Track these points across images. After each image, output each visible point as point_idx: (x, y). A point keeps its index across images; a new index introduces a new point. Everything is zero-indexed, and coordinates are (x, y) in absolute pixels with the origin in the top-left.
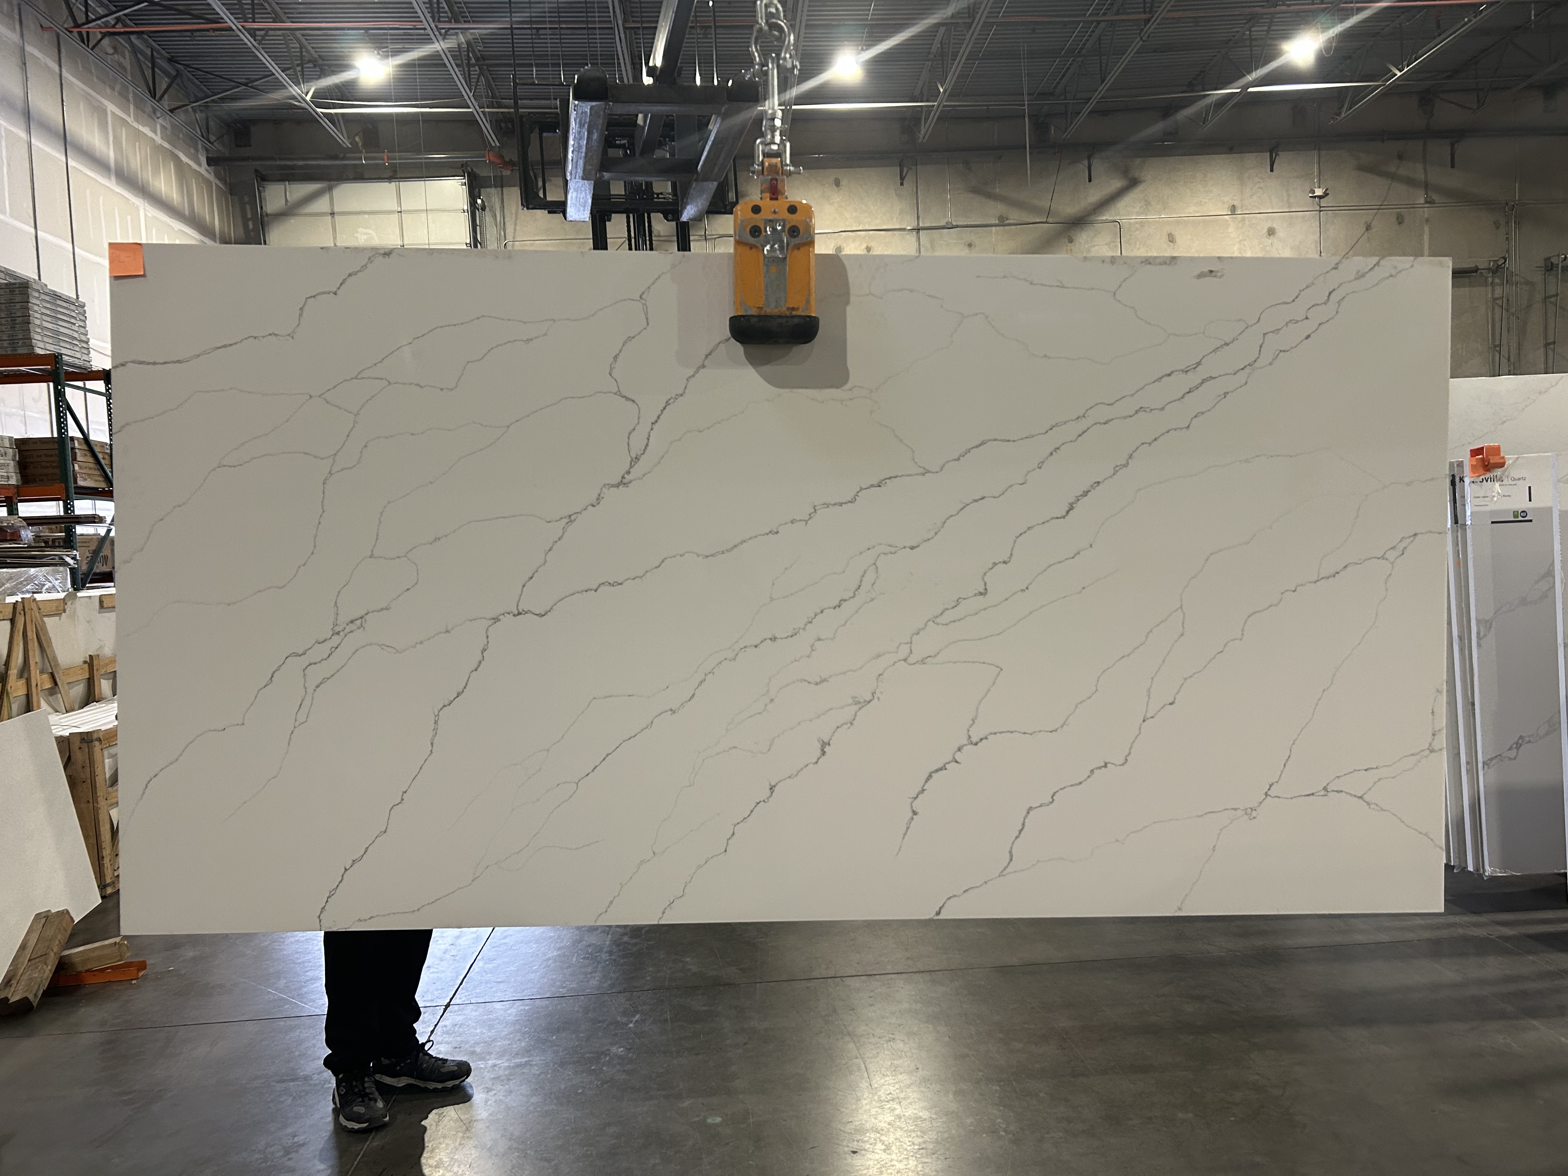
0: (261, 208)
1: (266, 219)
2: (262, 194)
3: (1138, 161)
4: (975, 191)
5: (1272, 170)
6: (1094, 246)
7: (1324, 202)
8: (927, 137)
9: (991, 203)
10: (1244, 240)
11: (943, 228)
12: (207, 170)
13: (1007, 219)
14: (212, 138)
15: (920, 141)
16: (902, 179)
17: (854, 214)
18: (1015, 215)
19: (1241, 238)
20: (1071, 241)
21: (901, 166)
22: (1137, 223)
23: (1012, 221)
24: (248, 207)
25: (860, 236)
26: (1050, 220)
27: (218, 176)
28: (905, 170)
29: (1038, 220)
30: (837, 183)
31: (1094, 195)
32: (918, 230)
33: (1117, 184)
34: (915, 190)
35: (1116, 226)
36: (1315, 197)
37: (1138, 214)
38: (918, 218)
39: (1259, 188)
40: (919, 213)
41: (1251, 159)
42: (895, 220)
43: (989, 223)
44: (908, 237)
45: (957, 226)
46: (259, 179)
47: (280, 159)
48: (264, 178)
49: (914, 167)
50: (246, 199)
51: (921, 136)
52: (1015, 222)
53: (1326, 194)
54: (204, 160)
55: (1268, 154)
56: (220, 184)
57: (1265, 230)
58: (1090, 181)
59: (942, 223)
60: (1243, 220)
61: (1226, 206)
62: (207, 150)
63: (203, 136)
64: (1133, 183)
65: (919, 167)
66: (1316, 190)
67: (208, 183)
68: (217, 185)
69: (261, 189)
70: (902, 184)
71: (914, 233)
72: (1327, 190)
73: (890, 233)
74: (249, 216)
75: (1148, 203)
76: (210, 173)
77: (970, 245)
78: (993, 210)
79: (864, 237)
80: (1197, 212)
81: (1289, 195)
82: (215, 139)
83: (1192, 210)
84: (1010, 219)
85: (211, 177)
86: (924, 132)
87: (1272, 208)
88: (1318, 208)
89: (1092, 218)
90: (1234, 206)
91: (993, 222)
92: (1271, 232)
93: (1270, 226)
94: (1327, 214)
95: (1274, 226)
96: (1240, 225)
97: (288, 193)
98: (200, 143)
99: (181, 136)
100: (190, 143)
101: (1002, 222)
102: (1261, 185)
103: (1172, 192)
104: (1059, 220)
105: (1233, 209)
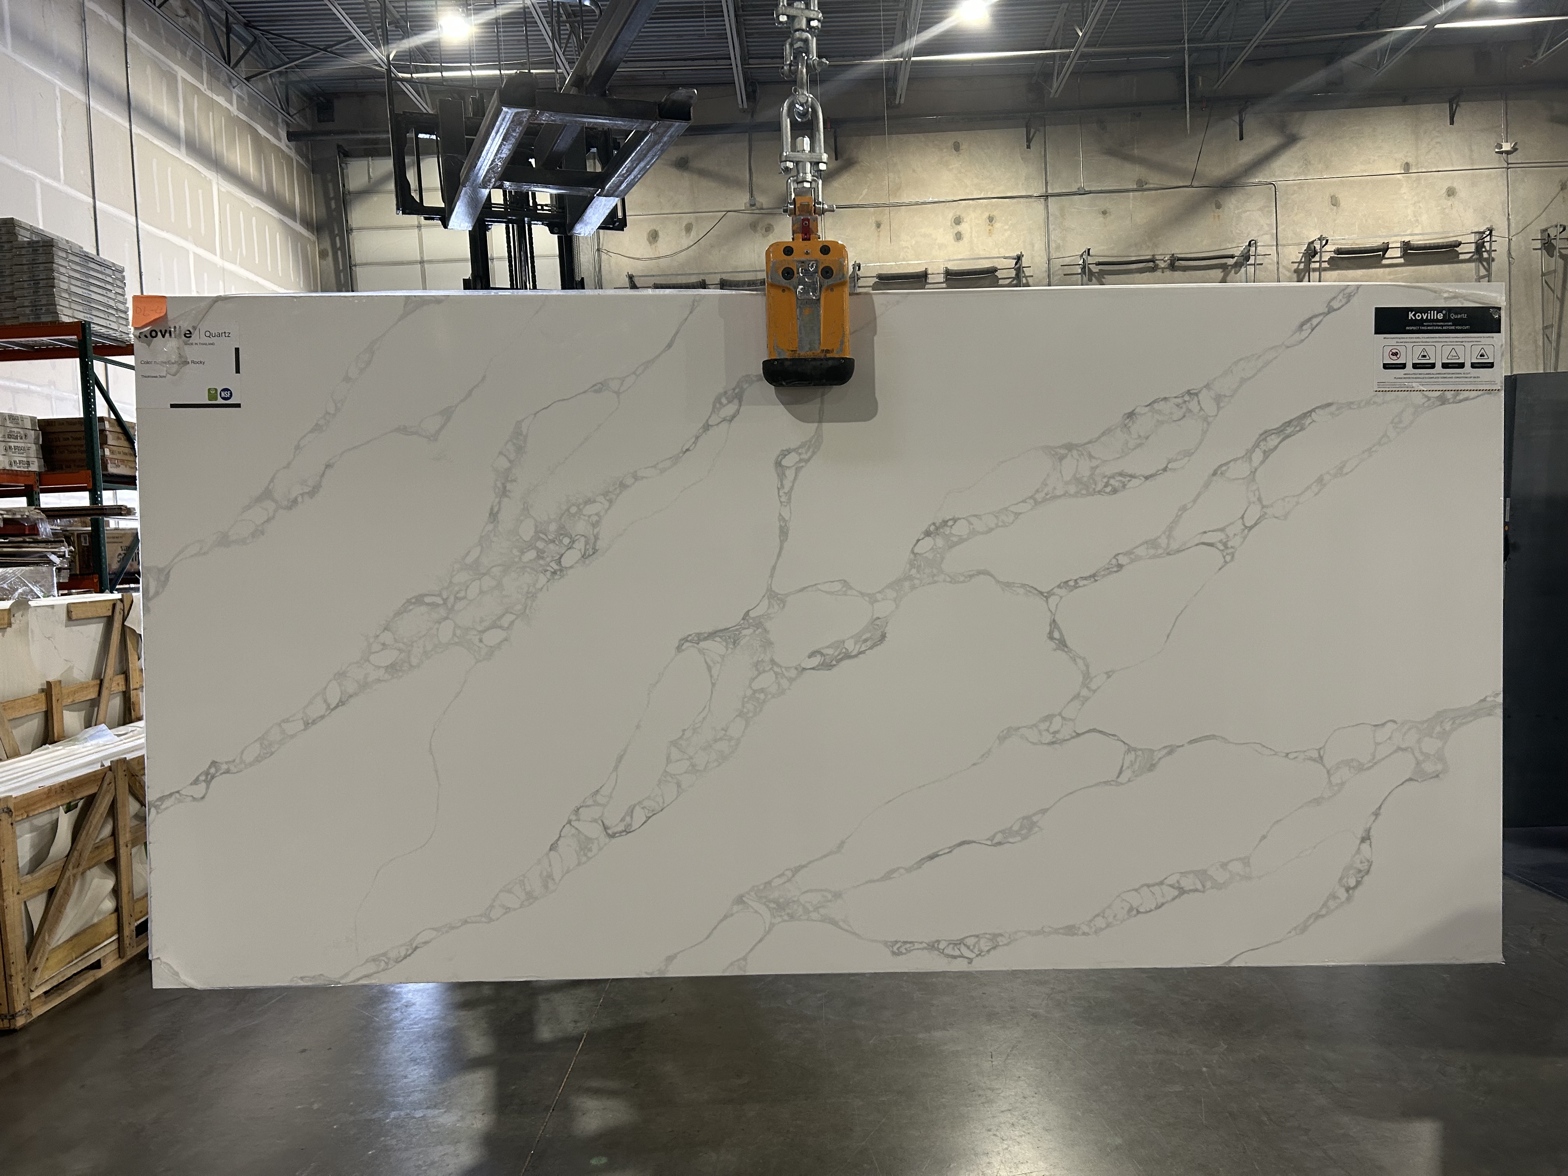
0: (344, 186)
1: (348, 197)
2: (345, 171)
3: (1297, 115)
4: (1111, 152)
5: (1452, 123)
6: (1246, 211)
7: (1512, 158)
8: (1059, 91)
9: (1128, 166)
10: (1419, 202)
11: (1074, 194)
12: (287, 146)
13: (1146, 184)
14: (292, 111)
15: (1051, 96)
16: (1029, 141)
17: (976, 181)
18: (1155, 179)
19: (1416, 198)
20: (1219, 206)
21: (1028, 127)
22: (1295, 185)
23: (1151, 186)
24: (330, 185)
25: (982, 204)
26: (1195, 184)
27: (299, 152)
28: (1032, 131)
29: (1181, 184)
30: (957, 147)
31: (1245, 155)
32: (1046, 197)
33: (1272, 141)
34: (1043, 153)
35: (1270, 189)
36: (1502, 153)
37: (1296, 174)
38: (1046, 183)
39: (1437, 143)
40: (1048, 179)
41: (1428, 111)
42: (1020, 185)
43: (1126, 187)
44: (1035, 204)
45: (1090, 192)
46: (341, 155)
47: (363, 132)
48: (346, 154)
49: (1042, 128)
50: (329, 177)
51: (1053, 91)
52: (1156, 186)
53: (1514, 149)
54: (283, 134)
55: (1448, 105)
56: (302, 162)
57: (1444, 190)
58: (1241, 138)
59: (1074, 189)
60: (1418, 180)
61: (1399, 164)
62: (288, 125)
63: (282, 109)
64: (1291, 140)
65: (1047, 127)
66: (1504, 144)
67: (289, 159)
68: (298, 162)
69: (343, 165)
70: (1028, 147)
71: (1042, 200)
72: (1516, 144)
73: (1015, 200)
74: (332, 195)
75: (1307, 162)
76: (290, 149)
77: (1104, 213)
78: (1131, 173)
79: (986, 206)
80: (1365, 171)
81: (1471, 151)
82: (295, 112)
83: (1357, 169)
84: (1150, 184)
85: (292, 154)
86: (1056, 86)
87: (1453, 165)
88: (1506, 165)
89: (1243, 180)
90: (1407, 164)
91: (1131, 187)
92: (1451, 192)
93: (1450, 185)
94: (1516, 172)
95: (1455, 185)
96: (1415, 185)
97: (371, 170)
98: (280, 116)
99: (259, 107)
100: (269, 117)
101: (1141, 186)
102: (1438, 140)
103: (1336, 149)
104: (1206, 184)
105: (1407, 167)
